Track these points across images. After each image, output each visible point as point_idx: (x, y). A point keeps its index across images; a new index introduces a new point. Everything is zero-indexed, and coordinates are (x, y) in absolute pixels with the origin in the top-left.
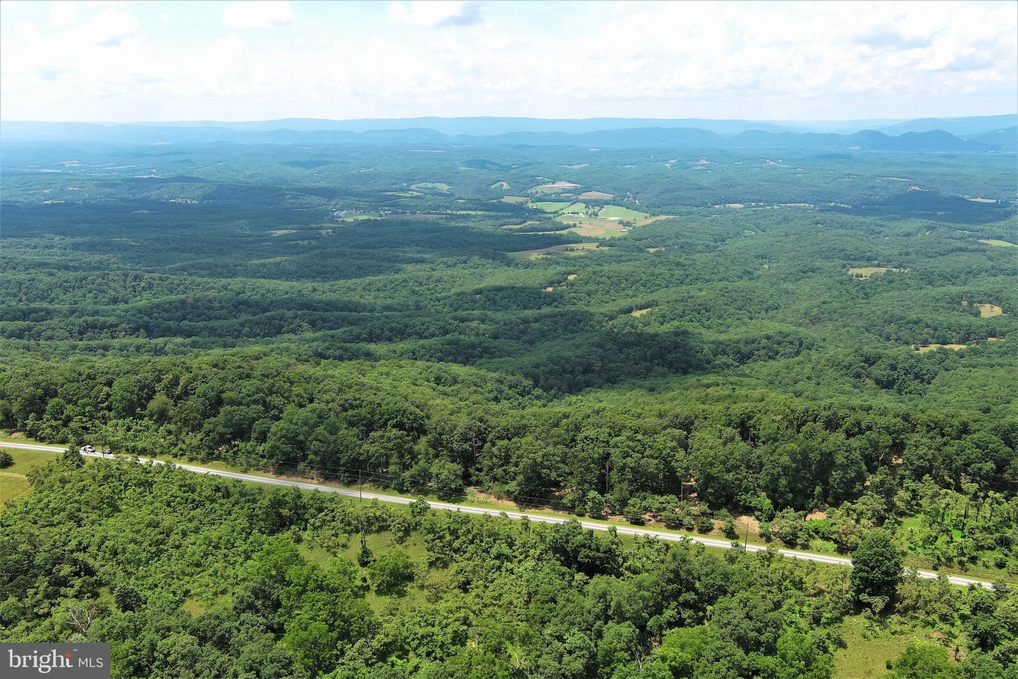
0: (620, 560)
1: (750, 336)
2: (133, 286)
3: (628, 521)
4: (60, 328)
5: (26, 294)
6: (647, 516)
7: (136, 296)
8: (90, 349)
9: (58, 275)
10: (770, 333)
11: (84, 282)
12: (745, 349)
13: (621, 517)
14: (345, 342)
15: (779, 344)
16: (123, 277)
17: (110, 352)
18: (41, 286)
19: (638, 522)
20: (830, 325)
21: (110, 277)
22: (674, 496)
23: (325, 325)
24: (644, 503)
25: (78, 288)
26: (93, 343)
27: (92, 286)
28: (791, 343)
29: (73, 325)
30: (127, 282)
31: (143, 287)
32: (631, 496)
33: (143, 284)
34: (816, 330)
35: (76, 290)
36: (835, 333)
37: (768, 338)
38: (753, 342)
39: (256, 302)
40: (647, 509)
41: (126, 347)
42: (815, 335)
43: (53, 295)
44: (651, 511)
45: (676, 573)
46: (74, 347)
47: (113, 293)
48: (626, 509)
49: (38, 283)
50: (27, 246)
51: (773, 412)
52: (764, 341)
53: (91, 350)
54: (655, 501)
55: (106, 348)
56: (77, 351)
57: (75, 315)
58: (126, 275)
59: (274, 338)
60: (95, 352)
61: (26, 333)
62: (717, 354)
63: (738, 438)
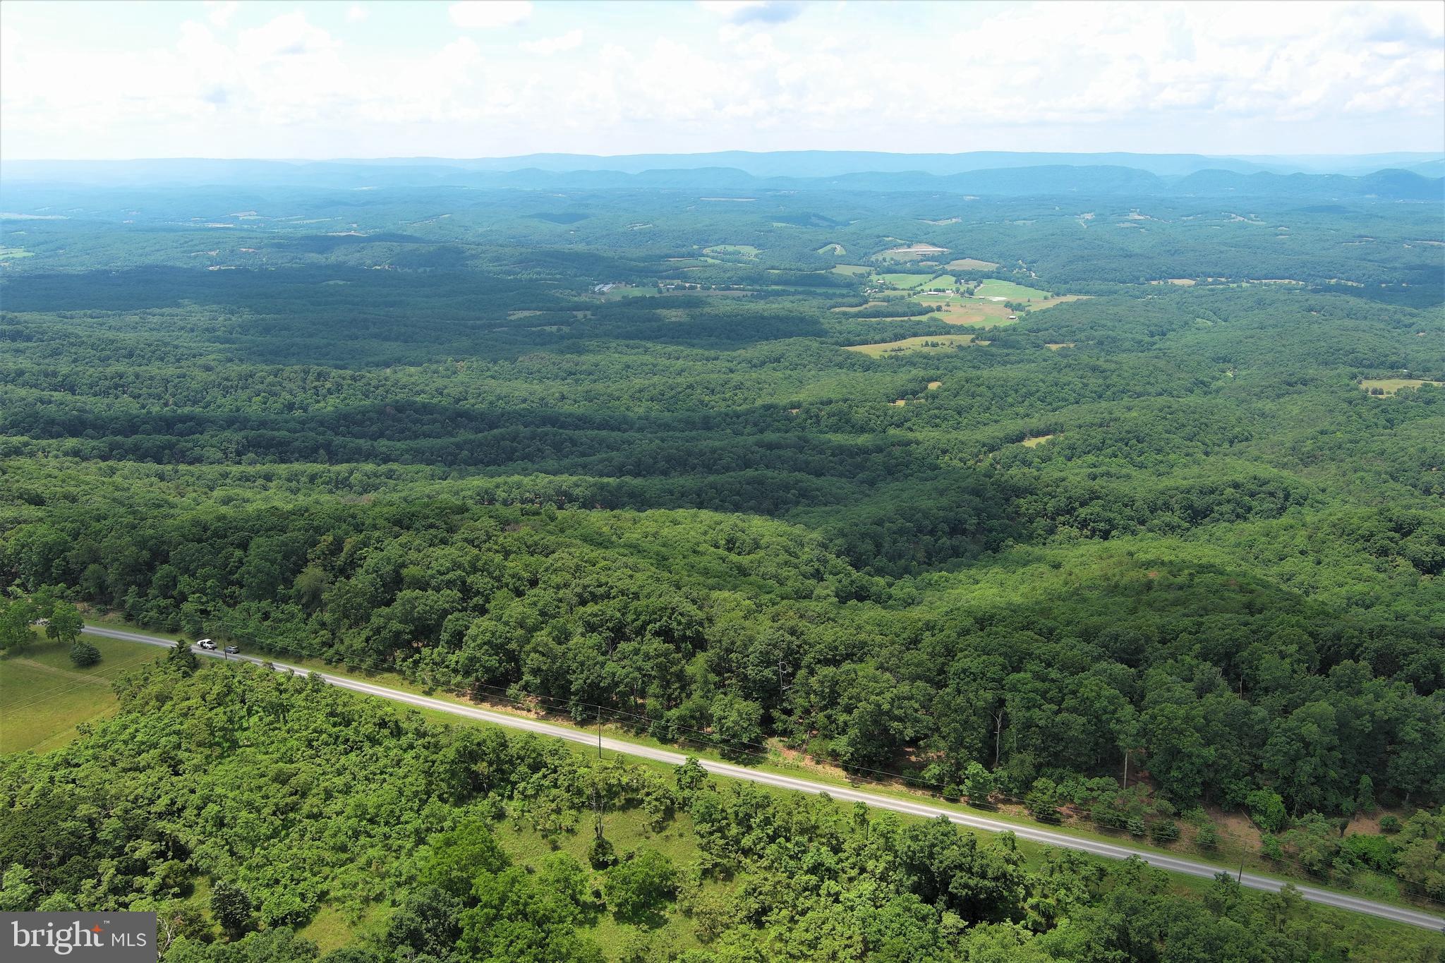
0: (1021, 891)
1: (1208, 482)
2: (315, 388)
3: (1031, 815)
4: (212, 446)
5: (174, 395)
6: (1064, 810)
7: (318, 402)
8: (245, 478)
9: (218, 370)
10: (1239, 478)
11: (250, 380)
12: (1199, 503)
13: (1019, 808)
14: (601, 476)
15: (1252, 495)
16: (302, 375)
17: (274, 483)
18: (194, 385)
19: (1048, 818)
20: (1333, 468)
21: (285, 374)
22: (1112, 780)
23: (574, 449)
24: (1060, 789)
25: (242, 388)
26: (251, 470)
27: (260, 387)
28: (1272, 494)
29: (230, 442)
30: (308, 382)
31: (329, 389)
32: (1038, 772)
33: (328, 385)
34: (1310, 474)
35: (240, 391)
36: (1342, 479)
37: (1236, 486)
38: (1212, 492)
39: (482, 414)
40: (1064, 799)
41: (296, 475)
42: (1308, 482)
43: (208, 398)
44: (1072, 801)
45: (1123, 932)
46: (225, 475)
47: (288, 397)
48: (1030, 796)
49: (189, 380)
50: (182, 328)
51: (1280, 638)
52: (1229, 491)
53: (248, 480)
54: (1080, 786)
55: (268, 478)
56: (228, 481)
57: (235, 426)
58: (306, 372)
59: (503, 467)
60: (254, 482)
61: (166, 451)
62: (1156, 510)
63: (1221, 681)
